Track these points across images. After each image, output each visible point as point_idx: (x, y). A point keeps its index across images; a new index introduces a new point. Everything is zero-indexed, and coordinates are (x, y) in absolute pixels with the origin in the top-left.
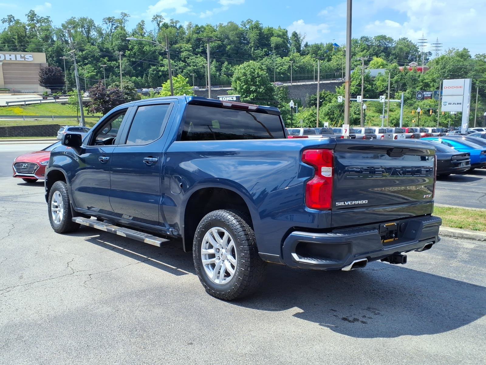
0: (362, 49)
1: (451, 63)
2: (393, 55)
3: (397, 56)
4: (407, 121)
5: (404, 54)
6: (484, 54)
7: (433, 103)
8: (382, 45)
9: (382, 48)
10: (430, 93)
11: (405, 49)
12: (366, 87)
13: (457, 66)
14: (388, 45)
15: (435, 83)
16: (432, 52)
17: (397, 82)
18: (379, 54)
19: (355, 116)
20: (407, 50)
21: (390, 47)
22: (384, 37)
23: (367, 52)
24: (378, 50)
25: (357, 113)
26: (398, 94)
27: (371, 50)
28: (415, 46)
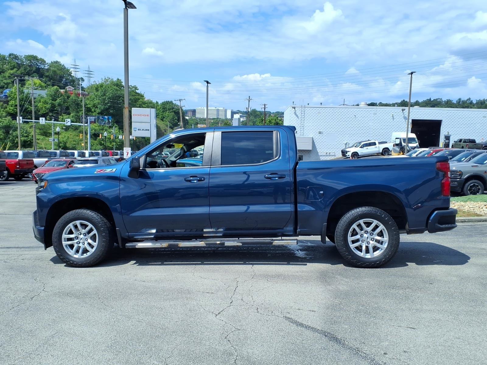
0: (11, 66)
1: (111, 91)
2: (47, 76)
3: (50, 78)
4: (74, 144)
5: (58, 77)
6: (135, 86)
7: (98, 128)
8: (34, 65)
9: (34, 69)
10: (94, 118)
11: (58, 72)
12: (27, 108)
13: (115, 94)
14: (40, 66)
15: (96, 109)
16: (84, 78)
17: (59, 105)
18: (31, 74)
19: (23, 138)
20: (60, 74)
21: (43, 68)
22: (35, 58)
23: (17, 71)
24: (30, 70)
25: (25, 135)
26: (62, 117)
27: (22, 69)
28: (68, 70)
